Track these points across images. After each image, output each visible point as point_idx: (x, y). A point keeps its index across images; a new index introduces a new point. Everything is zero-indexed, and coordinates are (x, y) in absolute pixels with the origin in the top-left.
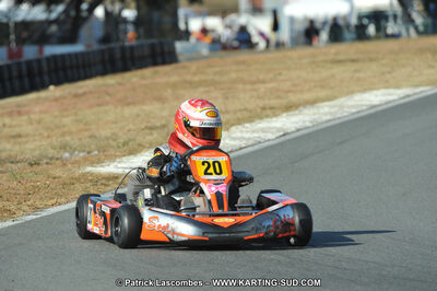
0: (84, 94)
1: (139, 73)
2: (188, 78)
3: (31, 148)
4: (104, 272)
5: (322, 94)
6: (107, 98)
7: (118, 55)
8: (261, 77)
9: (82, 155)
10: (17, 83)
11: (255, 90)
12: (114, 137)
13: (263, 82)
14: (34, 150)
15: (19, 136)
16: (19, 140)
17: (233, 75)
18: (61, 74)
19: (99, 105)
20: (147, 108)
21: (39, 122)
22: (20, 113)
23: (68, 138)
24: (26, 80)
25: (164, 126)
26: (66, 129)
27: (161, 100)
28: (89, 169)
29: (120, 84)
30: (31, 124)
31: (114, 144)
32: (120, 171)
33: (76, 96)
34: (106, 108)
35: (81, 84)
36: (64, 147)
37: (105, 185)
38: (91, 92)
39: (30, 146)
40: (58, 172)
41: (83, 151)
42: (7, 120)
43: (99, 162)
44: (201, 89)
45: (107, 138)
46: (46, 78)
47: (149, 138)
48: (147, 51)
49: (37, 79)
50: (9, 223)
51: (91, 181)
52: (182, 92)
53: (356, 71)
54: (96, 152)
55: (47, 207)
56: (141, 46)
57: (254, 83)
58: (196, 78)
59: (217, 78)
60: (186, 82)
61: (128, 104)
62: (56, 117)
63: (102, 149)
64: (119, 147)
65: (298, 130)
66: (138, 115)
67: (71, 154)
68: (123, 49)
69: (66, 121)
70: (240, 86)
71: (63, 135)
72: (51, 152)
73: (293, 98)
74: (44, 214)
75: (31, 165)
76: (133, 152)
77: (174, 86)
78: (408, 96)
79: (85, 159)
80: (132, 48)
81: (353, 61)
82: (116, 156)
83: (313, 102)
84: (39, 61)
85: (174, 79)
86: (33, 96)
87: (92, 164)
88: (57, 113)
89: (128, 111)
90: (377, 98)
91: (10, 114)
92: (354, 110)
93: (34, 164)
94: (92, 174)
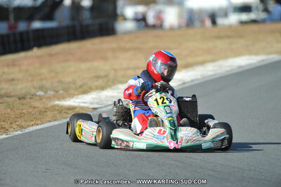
0: (56, 54)
3: (20, 88)
4: (63, 169)
5: (209, 58)
6: (70, 57)
7: (78, 29)
9: (52, 93)
12: (74, 82)
14: (22, 89)
15: (13, 80)
16: (14, 82)
17: (152, 44)
19: (66, 61)
20: (96, 64)
21: (26, 71)
22: (14, 65)
23: (44, 82)
24: (19, 44)
25: (106, 76)
26: (43, 77)
27: (104, 59)
28: (57, 102)
29: (79, 48)
30: (21, 72)
31: (73, 86)
32: (76, 104)
33: (51, 55)
36: (41, 88)
37: (67, 113)
39: (19, 87)
40: (37, 104)
41: (54, 91)
42: (6, 70)
43: (63, 98)
45: (69, 83)
46: (32, 43)
47: (96, 84)
48: (96, 28)
49: (26, 44)
50: (4, 136)
51: (58, 110)
54: (61, 92)
55: (28, 126)
58: (128, 45)
61: (84, 61)
62: (37, 68)
63: (66, 90)
64: (76, 89)
65: (192, 81)
66: (89, 69)
67: (46, 92)
68: (81, 26)
69: (44, 71)
71: (41, 80)
72: (33, 91)
73: (190, 60)
74: (27, 131)
75: (20, 99)
76: (85, 92)
77: (114, 50)
78: (263, 61)
79: (54, 96)
81: (229, 37)
82: (74, 95)
83: (202, 63)
84: (27, 32)
85: (114, 45)
86: (22, 55)
87: (59, 99)
88: (37, 65)
89: (84, 66)
90: (244, 61)
91: (8, 65)
92: (228, 69)
93: (22, 98)
94: (58, 106)
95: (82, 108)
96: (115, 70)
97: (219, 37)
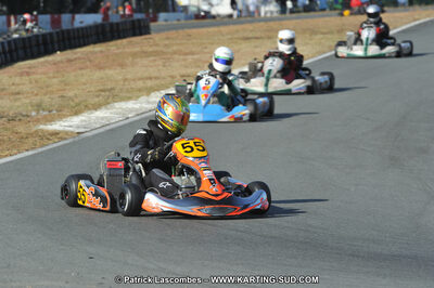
0: (76, 59)
1: (119, 42)
2: (145, 49)
6: (88, 63)
7: (108, 29)
8: (194, 49)
10: (35, 49)
11: (185, 60)
13: (192, 53)
14: (18, 107)
15: (18, 93)
16: (18, 96)
17: (175, 48)
18: (67, 42)
19: (81, 69)
20: (110, 72)
22: (28, 74)
24: (42, 47)
25: (112, 89)
26: (49, 89)
27: (122, 65)
28: (42, 127)
29: (101, 52)
30: (31, 83)
31: (72, 103)
32: (61, 128)
33: (69, 61)
34: (84, 72)
35: (79, 50)
38: (79, 58)
40: (21, 129)
42: (17, 80)
44: (152, 58)
45: (71, 99)
46: (56, 46)
48: (128, 26)
49: (50, 47)
52: (139, 60)
53: (256, 47)
54: (55, 112)
56: (125, 22)
57: (186, 54)
58: (151, 49)
59: (164, 50)
60: (143, 52)
61: (101, 68)
62: (49, 78)
63: (60, 109)
66: (102, 78)
67: (38, 111)
68: (112, 25)
69: (55, 80)
70: (176, 56)
77: (134, 55)
79: (45, 117)
80: (117, 24)
81: (257, 38)
82: (65, 116)
85: (137, 49)
86: (42, 60)
87: (46, 122)
88: (51, 75)
89: (98, 74)
91: (21, 74)
94: (42, 130)
95: (67, 133)
96: (126, 80)
97: (247, 39)
